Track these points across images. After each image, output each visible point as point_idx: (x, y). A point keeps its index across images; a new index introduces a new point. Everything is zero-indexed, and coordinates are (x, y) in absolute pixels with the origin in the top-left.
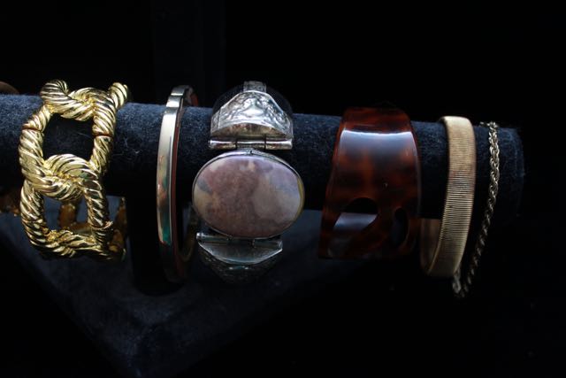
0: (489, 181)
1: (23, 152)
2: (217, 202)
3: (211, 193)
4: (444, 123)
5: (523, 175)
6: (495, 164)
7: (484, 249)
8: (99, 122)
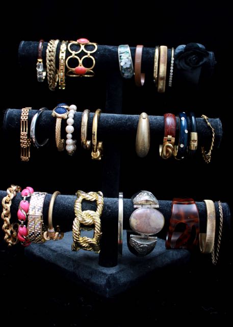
0: (220, 221)
1: (76, 209)
2: (139, 222)
3: (137, 219)
4: (204, 202)
5: (230, 214)
6: (221, 215)
7: (220, 245)
8: (99, 200)
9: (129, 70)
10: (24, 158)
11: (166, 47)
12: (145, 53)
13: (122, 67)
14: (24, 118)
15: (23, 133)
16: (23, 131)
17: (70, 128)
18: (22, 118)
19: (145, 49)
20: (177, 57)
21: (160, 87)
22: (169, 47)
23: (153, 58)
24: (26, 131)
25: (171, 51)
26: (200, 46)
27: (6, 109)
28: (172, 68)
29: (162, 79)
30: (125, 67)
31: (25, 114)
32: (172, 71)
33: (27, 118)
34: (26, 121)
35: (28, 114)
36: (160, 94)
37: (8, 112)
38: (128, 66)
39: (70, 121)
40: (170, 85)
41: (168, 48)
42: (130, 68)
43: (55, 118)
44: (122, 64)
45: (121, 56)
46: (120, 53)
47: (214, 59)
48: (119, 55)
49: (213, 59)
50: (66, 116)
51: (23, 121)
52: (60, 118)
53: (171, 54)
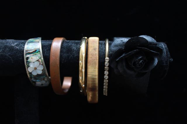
9: (42, 77)
11: (97, 39)
12: (65, 51)
13: (31, 73)
19: (65, 45)
20: (113, 56)
21: (89, 98)
22: (102, 39)
23: (78, 58)
25: (105, 44)
26: (149, 39)
28: (106, 73)
29: (93, 89)
30: (34, 74)
32: (106, 77)
36: (92, 105)
38: (40, 72)
40: (105, 93)
41: (100, 40)
42: (43, 74)
44: (30, 70)
45: (27, 58)
46: (26, 54)
47: (169, 55)
48: (25, 57)
49: (167, 55)
53: (105, 50)
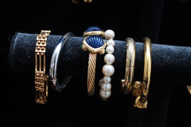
10: (40, 101)
14: (40, 51)
15: (39, 73)
16: (38, 70)
17: (109, 69)
18: (36, 51)
24: (42, 70)
27: (14, 34)
31: (41, 45)
33: (44, 51)
34: (42, 56)
35: (45, 45)
37: (16, 40)
39: (110, 57)
43: (87, 53)
50: (104, 50)
51: (38, 56)
52: (94, 53)
